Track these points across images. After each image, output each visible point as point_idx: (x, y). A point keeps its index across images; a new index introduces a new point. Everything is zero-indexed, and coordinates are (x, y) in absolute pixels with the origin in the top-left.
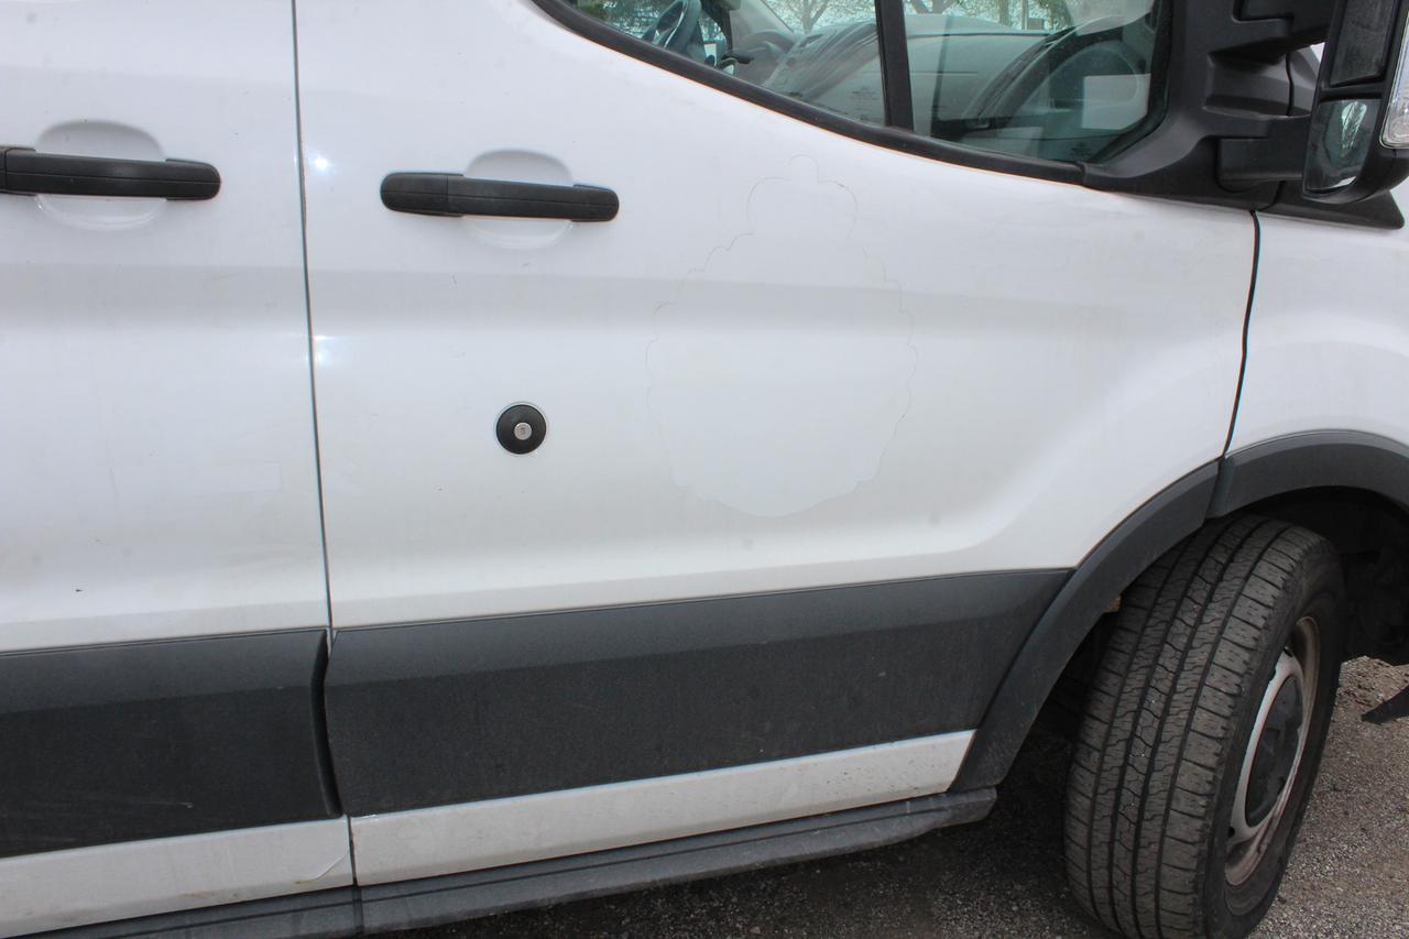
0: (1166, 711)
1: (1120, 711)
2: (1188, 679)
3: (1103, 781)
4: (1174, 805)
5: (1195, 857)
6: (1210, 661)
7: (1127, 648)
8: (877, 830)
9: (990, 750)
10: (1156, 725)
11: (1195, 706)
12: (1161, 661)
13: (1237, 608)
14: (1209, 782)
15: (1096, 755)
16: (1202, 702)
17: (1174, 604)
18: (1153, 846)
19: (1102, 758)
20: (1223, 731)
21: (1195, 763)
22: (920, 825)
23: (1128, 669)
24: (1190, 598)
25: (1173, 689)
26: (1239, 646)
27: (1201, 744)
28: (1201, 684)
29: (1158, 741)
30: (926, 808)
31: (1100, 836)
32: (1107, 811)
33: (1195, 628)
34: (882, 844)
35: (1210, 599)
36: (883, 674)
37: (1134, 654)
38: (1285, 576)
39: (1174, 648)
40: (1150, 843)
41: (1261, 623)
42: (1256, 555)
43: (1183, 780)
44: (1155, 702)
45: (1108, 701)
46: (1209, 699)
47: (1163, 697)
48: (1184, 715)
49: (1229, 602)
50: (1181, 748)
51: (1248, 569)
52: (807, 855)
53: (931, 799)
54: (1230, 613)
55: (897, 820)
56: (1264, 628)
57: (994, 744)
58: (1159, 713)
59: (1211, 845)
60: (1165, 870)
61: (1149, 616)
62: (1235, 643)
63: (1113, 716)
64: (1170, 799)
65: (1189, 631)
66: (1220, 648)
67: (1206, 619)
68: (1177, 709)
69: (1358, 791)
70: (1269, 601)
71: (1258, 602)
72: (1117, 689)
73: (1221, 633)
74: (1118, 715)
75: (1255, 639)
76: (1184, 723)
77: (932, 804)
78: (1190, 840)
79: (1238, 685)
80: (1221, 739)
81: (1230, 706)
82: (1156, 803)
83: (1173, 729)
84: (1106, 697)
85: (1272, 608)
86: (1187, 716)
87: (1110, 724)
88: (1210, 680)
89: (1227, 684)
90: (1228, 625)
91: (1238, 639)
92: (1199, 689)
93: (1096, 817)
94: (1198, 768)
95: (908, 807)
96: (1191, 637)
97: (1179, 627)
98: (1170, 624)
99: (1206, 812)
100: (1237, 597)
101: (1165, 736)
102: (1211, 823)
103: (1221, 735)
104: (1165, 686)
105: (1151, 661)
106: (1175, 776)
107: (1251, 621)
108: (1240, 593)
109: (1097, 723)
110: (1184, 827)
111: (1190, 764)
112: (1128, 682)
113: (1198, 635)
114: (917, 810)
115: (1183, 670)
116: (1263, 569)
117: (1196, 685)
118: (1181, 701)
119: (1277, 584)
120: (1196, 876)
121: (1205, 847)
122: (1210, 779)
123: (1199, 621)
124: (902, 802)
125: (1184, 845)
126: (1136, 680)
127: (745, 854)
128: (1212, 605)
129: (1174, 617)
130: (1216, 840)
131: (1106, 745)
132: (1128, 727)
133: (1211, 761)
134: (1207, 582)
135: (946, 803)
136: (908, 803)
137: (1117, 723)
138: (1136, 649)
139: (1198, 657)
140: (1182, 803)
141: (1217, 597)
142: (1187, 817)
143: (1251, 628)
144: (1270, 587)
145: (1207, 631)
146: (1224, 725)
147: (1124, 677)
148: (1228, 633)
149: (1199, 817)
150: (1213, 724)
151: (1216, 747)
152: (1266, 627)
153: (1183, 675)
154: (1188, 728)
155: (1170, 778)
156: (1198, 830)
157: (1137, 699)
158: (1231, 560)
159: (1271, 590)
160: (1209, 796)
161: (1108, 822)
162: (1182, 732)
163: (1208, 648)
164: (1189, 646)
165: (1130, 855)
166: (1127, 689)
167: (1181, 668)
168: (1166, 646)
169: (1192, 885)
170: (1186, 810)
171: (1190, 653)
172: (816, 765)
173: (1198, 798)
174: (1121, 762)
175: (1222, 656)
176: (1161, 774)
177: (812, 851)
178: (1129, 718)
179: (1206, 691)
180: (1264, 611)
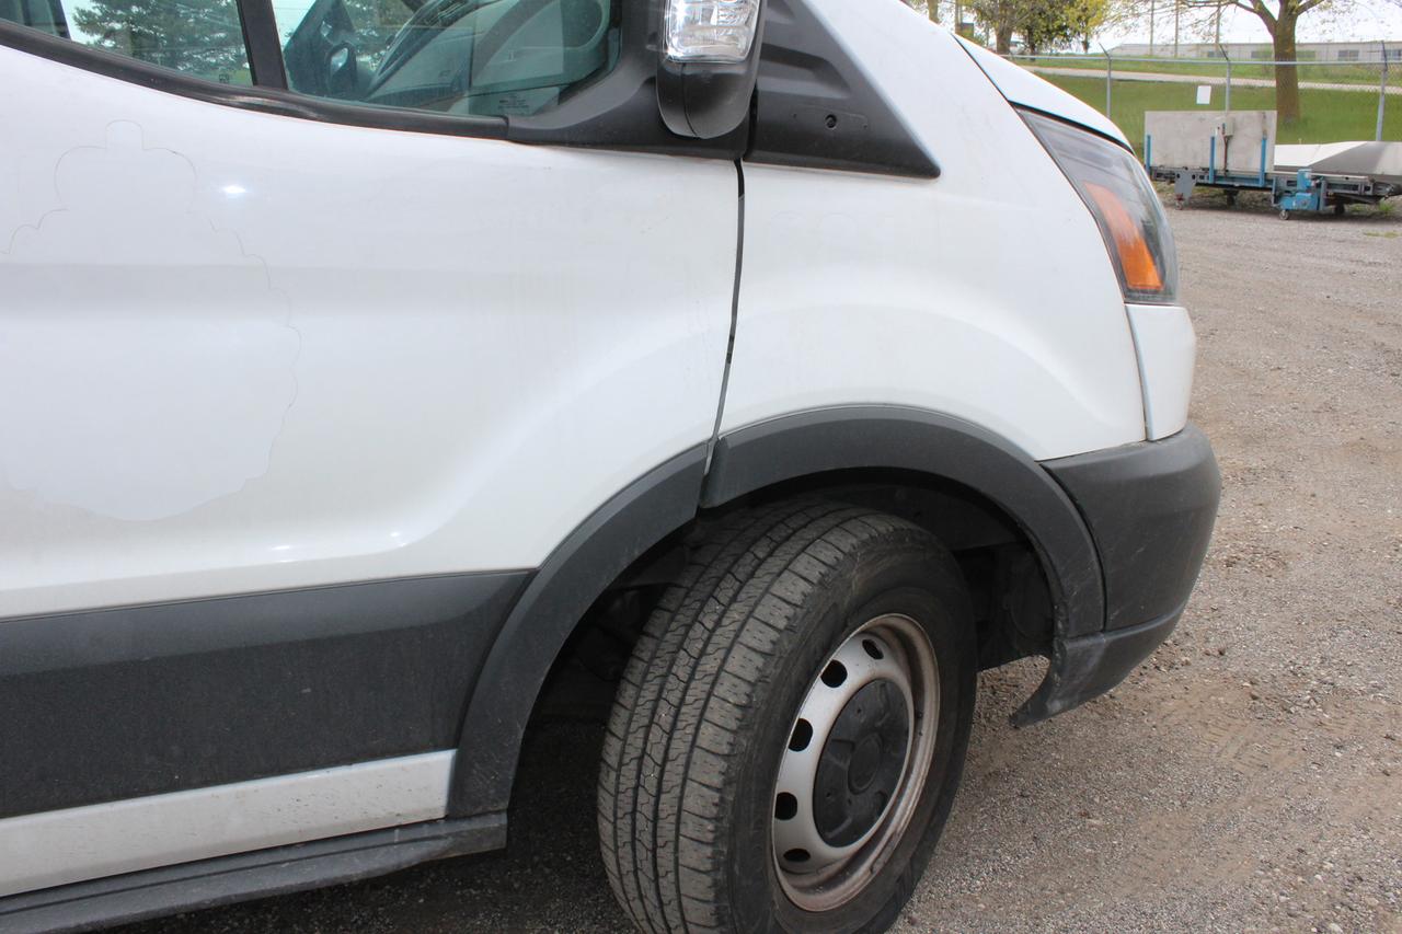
0: (674, 726)
1: (634, 726)
2: (698, 689)
3: (620, 804)
4: (682, 831)
5: (710, 887)
6: (721, 668)
7: (646, 656)
8: (357, 861)
9: (475, 772)
10: (664, 741)
11: (701, 718)
12: (674, 670)
13: (760, 607)
14: (716, 805)
15: (613, 775)
16: (708, 715)
17: (698, 604)
18: (669, 875)
19: (618, 777)
20: (729, 747)
21: (700, 783)
22: (410, 855)
23: (644, 680)
24: (716, 598)
25: (682, 701)
26: (754, 650)
27: (705, 762)
28: (710, 694)
29: (666, 759)
30: (419, 836)
31: (626, 864)
32: (627, 838)
33: (712, 631)
34: (360, 877)
35: (734, 599)
36: (309, 690)
37: (650, 663)
38: (823, 569)
39: (689, 655)
40: (667, 872)
41: (782, 624)
42: (800, 547)
43: (689, 803)
44: (664, 715)
45: (623, 714)
46: (716, 712)
47: (673, 710)
48: (690, 730)
49: (753, 601)
50: (687, 766)
51: (784, 563)
52: (269, 891)
53: (426, 826)
54: (750, 614)
55: (384, 850)
56: (786, 629)
57: (477, 765)
58: (667, 728)
59: (730, 873)
60: (685, 901)
61: (672, 619)
62: (749, 648)
63: (627, 732)
64: (678, 822)
65: (706, 636)
66: (732, 654)
67: (725, 621)
68: (684, 724)
69: (1047, 797)
70: (797, 599)
71: (784, 601)
72: (631, 701)
73: (737, 636)
74: (631, 730)
75: (773, 643)
76: (690, 738)
77: (426, 831)
78: (702, 869)
79: (748, 695)
80: (728, 755)
81: (737, 719)
82: (667, 828)
83: (679, 746)
84: (623, 710)
85: (801, 607)
86: (693, 731)
87: (624, 740)
88: (719, 690)
89: (735, 694)
90: (747, 627)
91: (754, 644)
92: (707, 701)
93: (619, 844)
94: (704, 789)
95: (397, 836)
96: (707, 643)
97: (698, 630)
98: (689, 627)
99: (715, 838)
100: (763, 596)
101: (672, 754)
102: (725, 850)
103: (726, 752)
104: (674, 698)
105: (665, 670)
106: (681, 798)
107: (771, 622)
108: (767, 590)
109: (615, 739)
110: (695, 855)
111: (696, 785)
112: (642, 693)
113: (715, 639)
114: (407, 838)
115: (694, 679)
116: (801, 565)
117: (704, 696)
118: (689, 713)
119: (810, 578)
120: (717, 908)
121: (720, 876)
122: (717, 800)
123: (718, 624)
124: (390, 829)
125: (696, 874)
126: (649, 693)
127: (194, 891)
128: (735, 606)
129: (695, 619)
130: (736, 868)
131: (621, 764)
132: (640, 743)
133: (717, 781)
134: (737, 580)
135: (443, 830)
136: (397, 831)
137: (630, 739)
138: (653, 657)
139: (710, 665)
140: (689, 828)
141: (742, 596)
142: (696, 843)
143: (770, 629)
144: (802, 582)
145: (722, 638)
146: (732, 740)
147: (639, 688)
148: (746, 637)
149: (707, 844)
150: (719, 739)
151: (722, 765)
152: (789, 629)
153: (693, 684)
154: (693, 744)
155: (677, 800)
156: (709, 858)
157: (648, 713)
158: (770, 554)
159: (803, 586)
160: (717, 819)
161: (628, 848)
162: (688, 749)
163: (721, 654)
164: (703, 653)
165: (653, 885)
166: (641, 701)
167: (691, 677)
168: (682, 652)
169: (714, 917)
170: (695, 835)
171: (703, 660)
172: (256, 791)
173: (706, 822)
174: (634, 783)
175: (733, 664)
176: (668, 796)
177: (275, 886)
178: (641, 734)
179: (713, 702)
180: (789, 611)
